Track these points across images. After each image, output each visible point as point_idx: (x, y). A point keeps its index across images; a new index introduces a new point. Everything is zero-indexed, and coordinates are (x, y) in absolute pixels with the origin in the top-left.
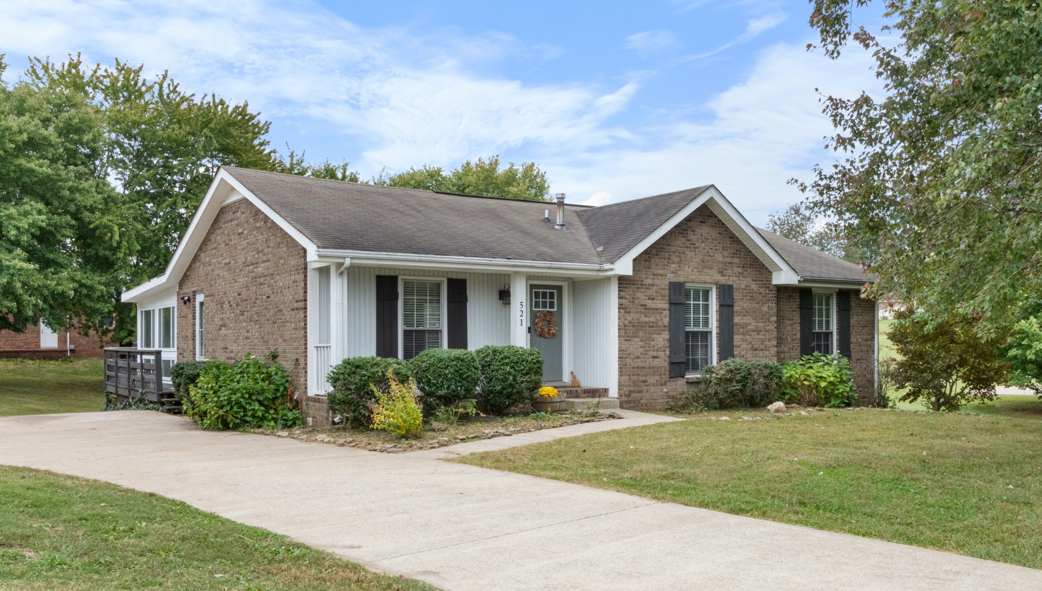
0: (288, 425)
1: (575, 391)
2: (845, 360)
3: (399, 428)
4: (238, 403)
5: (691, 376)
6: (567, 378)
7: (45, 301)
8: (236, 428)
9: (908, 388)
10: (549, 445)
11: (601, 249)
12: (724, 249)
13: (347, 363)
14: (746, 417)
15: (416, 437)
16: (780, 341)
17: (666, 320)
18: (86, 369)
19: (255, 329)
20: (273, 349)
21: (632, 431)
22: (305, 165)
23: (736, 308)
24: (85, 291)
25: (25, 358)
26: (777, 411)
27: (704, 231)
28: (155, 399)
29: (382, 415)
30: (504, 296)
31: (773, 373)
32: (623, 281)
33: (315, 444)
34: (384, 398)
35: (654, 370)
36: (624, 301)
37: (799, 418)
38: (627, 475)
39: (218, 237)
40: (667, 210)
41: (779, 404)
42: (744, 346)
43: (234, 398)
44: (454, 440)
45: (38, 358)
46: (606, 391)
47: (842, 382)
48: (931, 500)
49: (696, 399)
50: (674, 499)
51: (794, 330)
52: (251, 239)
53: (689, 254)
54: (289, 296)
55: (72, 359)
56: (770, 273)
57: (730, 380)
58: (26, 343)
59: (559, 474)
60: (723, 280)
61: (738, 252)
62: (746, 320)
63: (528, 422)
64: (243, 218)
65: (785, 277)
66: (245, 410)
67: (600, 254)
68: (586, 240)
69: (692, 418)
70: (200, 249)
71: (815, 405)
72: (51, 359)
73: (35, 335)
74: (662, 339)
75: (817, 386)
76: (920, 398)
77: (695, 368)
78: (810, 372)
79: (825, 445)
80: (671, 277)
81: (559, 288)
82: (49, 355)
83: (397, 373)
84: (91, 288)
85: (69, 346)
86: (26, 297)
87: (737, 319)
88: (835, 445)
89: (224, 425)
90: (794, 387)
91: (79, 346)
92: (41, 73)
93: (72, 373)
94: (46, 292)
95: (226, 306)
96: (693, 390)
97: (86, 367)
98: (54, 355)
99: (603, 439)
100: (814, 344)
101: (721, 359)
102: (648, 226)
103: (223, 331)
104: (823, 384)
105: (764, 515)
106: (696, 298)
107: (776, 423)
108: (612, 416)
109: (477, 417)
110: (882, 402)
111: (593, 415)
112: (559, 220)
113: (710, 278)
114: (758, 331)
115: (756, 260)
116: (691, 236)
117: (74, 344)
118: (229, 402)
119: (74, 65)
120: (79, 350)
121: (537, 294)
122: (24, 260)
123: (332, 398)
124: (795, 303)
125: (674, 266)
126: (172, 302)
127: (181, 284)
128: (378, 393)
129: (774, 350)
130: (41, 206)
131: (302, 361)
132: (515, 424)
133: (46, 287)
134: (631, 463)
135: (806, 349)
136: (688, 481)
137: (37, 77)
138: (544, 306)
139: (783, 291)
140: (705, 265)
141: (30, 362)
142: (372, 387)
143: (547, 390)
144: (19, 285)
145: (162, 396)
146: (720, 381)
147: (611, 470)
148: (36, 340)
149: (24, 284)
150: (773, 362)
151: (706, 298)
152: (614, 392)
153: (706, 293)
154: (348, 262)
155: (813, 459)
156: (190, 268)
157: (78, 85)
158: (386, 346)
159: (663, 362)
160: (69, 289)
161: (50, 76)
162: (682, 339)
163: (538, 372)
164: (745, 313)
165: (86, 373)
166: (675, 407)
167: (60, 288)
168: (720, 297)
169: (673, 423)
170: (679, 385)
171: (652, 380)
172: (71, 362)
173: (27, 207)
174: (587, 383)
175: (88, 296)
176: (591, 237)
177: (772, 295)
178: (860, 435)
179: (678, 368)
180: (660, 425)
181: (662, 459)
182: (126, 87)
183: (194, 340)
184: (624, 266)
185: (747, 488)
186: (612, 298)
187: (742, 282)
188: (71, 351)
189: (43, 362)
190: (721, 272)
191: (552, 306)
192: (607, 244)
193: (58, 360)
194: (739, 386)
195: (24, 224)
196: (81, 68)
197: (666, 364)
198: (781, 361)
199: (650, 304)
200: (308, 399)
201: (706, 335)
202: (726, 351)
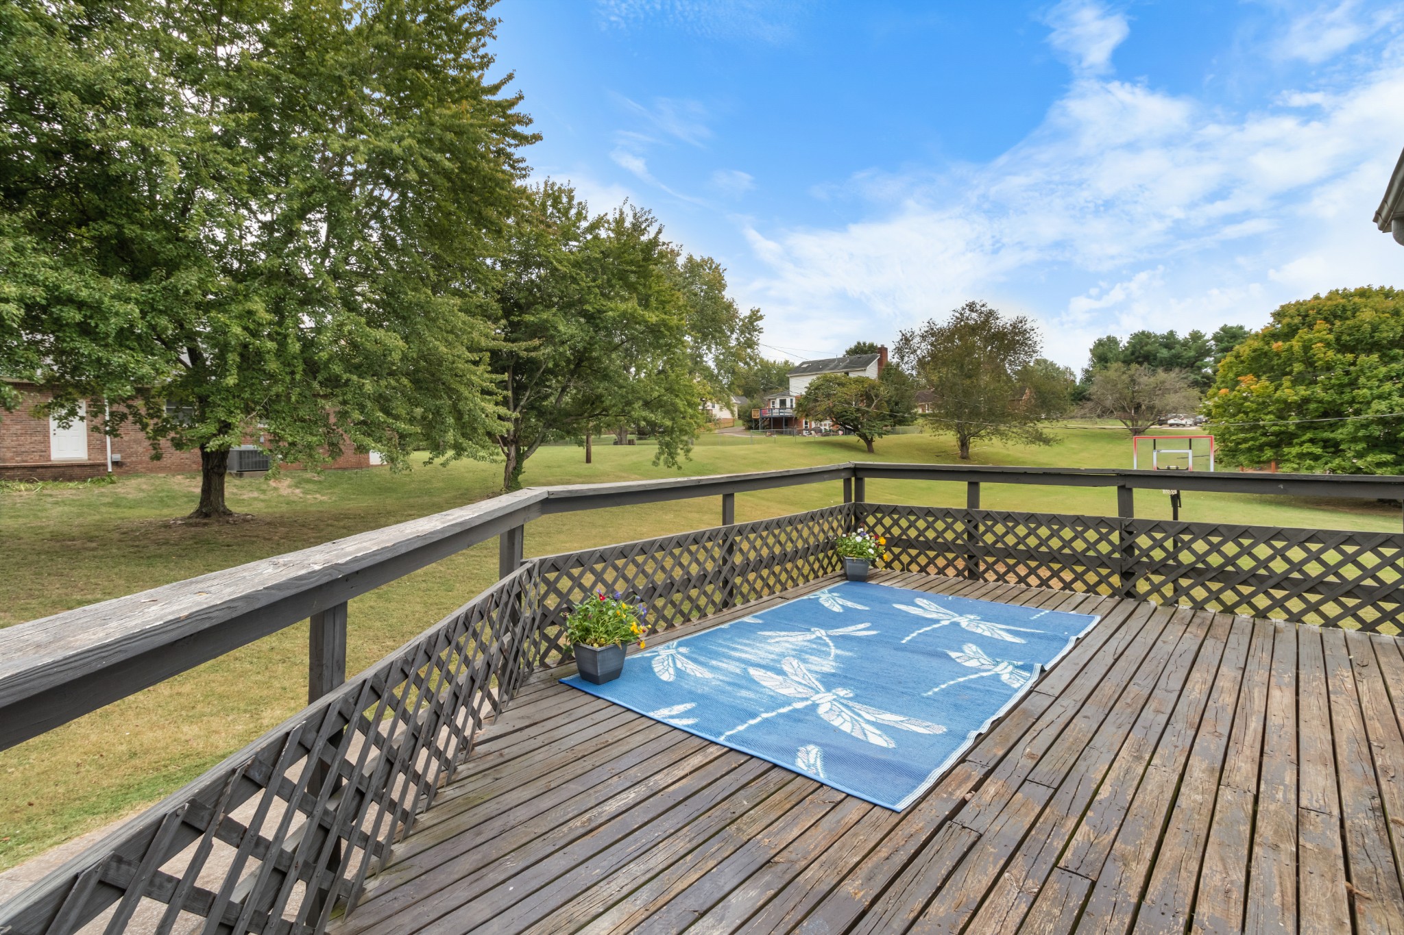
18: (142, 495)
25: (12, 478)
45: (42, 479)
55: (114, 478)
58: (18, 454)
72: (71, 479)
73: (39, 438)
82: (67, 471)
85: (110, 456)
91: (130, 456)
93: (110, 504)
97: (142, 490)
98: (77, 471)
117: (120, 452)
120: (132, 462)
141: (22, 487)
148: (41, 447)
165: (137, 504)
172: (113, 482)
188: (115, 463)
189: (50, 485)
193: (85, 481)
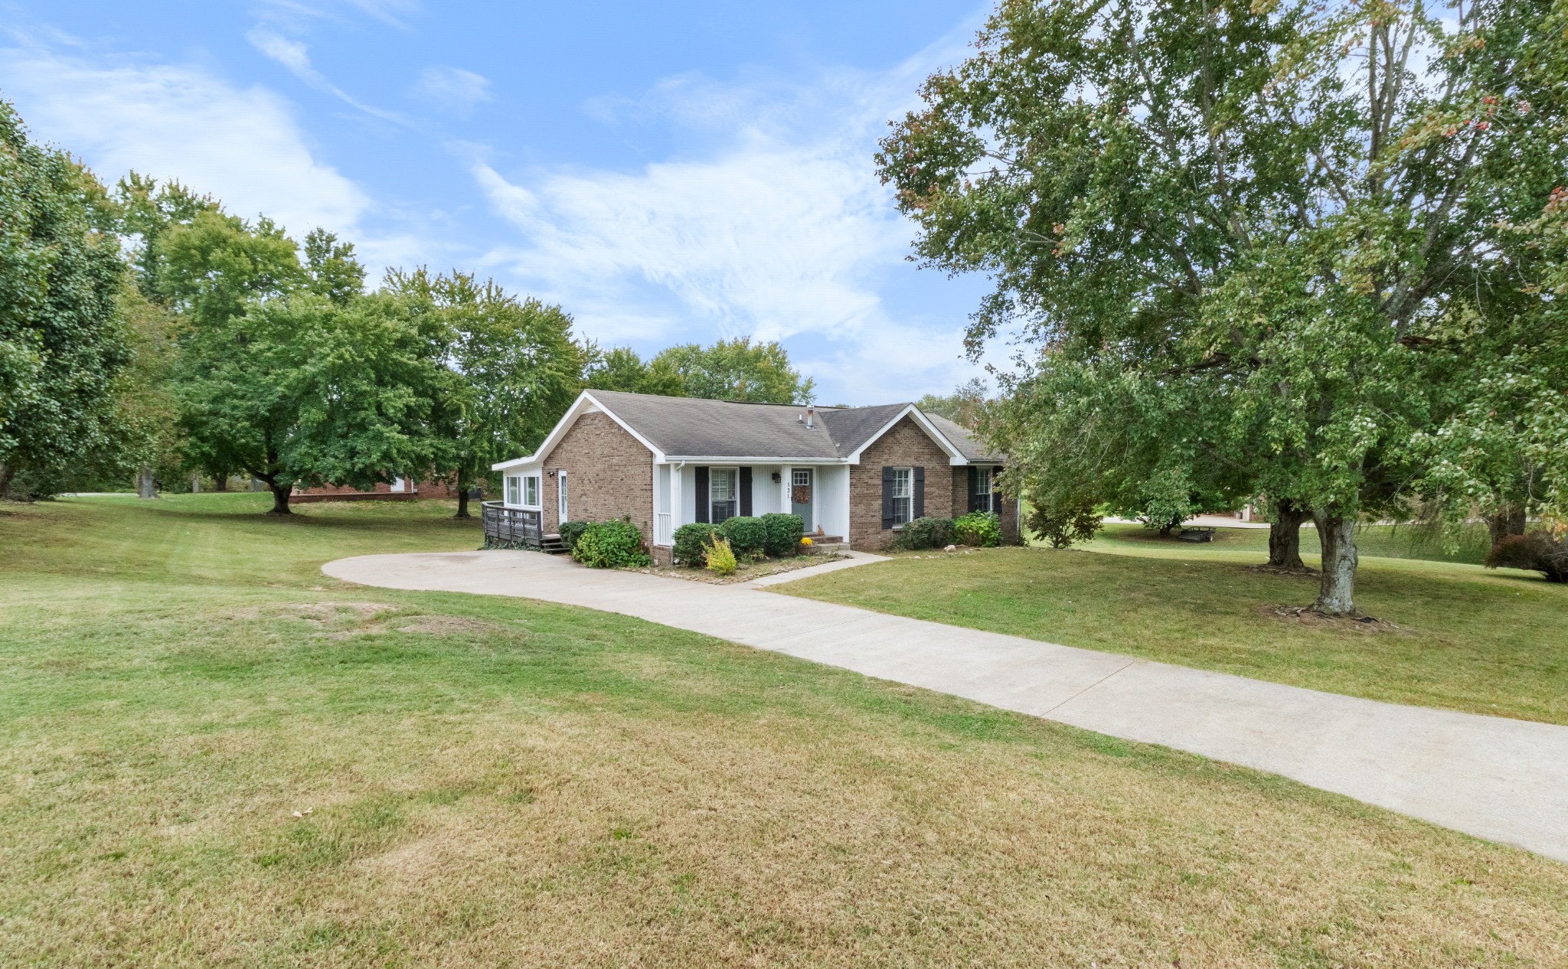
0: (643, 565)
1: (820, 538)
2: (996, 516)
3: (722, 568)
4: (612, 551)
5: (896, 527)
6: (815, 530)
7: (412, 461)
8: (610, 566)
9: (1037, 533)
10: (814, 578)
11: (838, 445)
12: (919, 443)
13: (685, 527)
14: (930, 556)
15: (732, 574)
16: (954, 502)
17: (881, 492)
18: (429, 508)
19: (611, 500)
20: (626, 514)
21: (861, 568)
22: (598, 349)
23: (926, 482)
24: (440, 454)
25: (377, 499)
26: (951, 551)
27: (907, 432)
28: (537, 543)
29: (712, 561)
30: (776, 477)
31: (948, 526)
32: (853, 467)
33: (670, 579)
34: (710, 549)
35: (873, 524)
36: (854, 481)
37: (964, 556)
38: (861, 598)
39: (579, 434)
40: (882, 419)
41: (952, 547)
42: (931, 506)
43: (609, 548)
44: (756, 576)
45: (385, 500)
46: (841, 538)
47: (994, 530)
48: (1024, 610)
49: (899, 543)
50: (889, 612)
51: (964, 494)
52: (608, 439)
53: (896, 448)
54: (639, 481)
55: (416, 500)
56: (949, 458)
57: (921, 531)
58: (383, 490)
59: (826, 598)
60: (918, 464)
61: (928, 445)
62: (933, 489)
63: (795, 562)
64: (600, 424)
65: (958, 460)
66: (616, 555)
67: (838, 449)
68: (828, 438)
69: (897, 558)
70: (563, 440)
71: (975, 545)
73: (391, 484)
74: (877, 504)
75: (977, 533)
76: (1047, 538)
77: (899, 522)
78: (973, 524)
79: (976, 576)
80: (884, 464)
81: (811, 471)
82: (399, 497)
83: (717, 534)
84: (444, 451)
85: (414, 491)
86: (399, 460)
87: (926, 489)
88: (981, 576)
89: (602, 565)
90: (962, 533)
91: (421, 490)
92: (395, 279)
93: (419, 512)
94: (413, 456)
95: (586, 482)
96: (898, 537)
97: (428, 506)
98: (403, 497)
99: (845, 575)
100: (977, 503)
101: (916, 517)
102: (869, 431)
103: (584, 498)
104: (981, 532)
105: (935, 620)
106: (900, 477)
107: (948, 561)
108: (847, 557)
109: (764, 561)
110: (1019, 542)
111: (836, 556)
112: (810, 423)
113: (910, 463)
114: (940, 497)
115: (939, 450)
116: (897, 436)
117: (417, 488)
118: (607, 551)
119: (421, 275)
120: (421, 493)
121: (796, 475)
122: (399, 433)
123: (675, 550)
124: (965, 478)
125: (886, 457)
126: (538, 474)
127: (546, 462)
128: (706, 547)
129: (950, 509)
130: (411, 391)
131: (649, 523)
132: (788, 564)
133: (413, 451)
134: (863, 590)
135: (972, 508)
136: (895, 601)
137: (392, 282)
138: (801, 482)
139: (957, 469)
140: (906, 454)
141: (378, 502)
142: (703, 543)
143: (806, 540)
144: (395, 451)
145: (542, 542)
146: (916, 532)
147: (853, 595)
148: (390, 487)
149: (399, 451)
150: (948, 517)
151: (906, 476)
152: (846, 539)
153: (906, 473)
154: (683, 463)
155: (965, 587)
156: (553, 452)
157: (424, 289)
158: (701, 515)
159: (878, 519)
160: (428, 452)
161: (402, 282)
162: (890, 504)
163: (801, 530)
164: (932, 485)
165: (429, 512)
166: (885, 549)
167: (424, 452)
168: (915, 475)
169: (885, 562)
170: (889, 533)
171: (871, 531)
172: (416, 502)
173: (402, 392)
174: (829, 533)
175: (443, 458)
176: (831, 435)
177: (950, 472)
178: (998, 568)
179: (887, 523)
180: (878, 564)
181: (880, 587)
182: (462, 291)
183: (557, 502)
184: (854, 459)
185: (928, 605)
186: (846, 479)
187: (930, 464)
188: (415, 494)
189: (387, 502)
190: (916, 459)
191: (806, 482)
192: (843, 442)
193: (400, 501)
194: (926, 536)
195: (399, 404)
196: (427, 277)
197: (880, 521)
198: (955, 517)
199: (870, 481)
200: (655, 547)
201: (906, 500)
202: (919, 511)
